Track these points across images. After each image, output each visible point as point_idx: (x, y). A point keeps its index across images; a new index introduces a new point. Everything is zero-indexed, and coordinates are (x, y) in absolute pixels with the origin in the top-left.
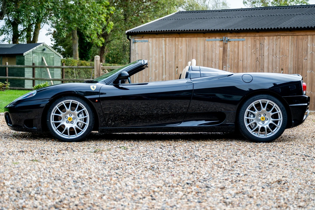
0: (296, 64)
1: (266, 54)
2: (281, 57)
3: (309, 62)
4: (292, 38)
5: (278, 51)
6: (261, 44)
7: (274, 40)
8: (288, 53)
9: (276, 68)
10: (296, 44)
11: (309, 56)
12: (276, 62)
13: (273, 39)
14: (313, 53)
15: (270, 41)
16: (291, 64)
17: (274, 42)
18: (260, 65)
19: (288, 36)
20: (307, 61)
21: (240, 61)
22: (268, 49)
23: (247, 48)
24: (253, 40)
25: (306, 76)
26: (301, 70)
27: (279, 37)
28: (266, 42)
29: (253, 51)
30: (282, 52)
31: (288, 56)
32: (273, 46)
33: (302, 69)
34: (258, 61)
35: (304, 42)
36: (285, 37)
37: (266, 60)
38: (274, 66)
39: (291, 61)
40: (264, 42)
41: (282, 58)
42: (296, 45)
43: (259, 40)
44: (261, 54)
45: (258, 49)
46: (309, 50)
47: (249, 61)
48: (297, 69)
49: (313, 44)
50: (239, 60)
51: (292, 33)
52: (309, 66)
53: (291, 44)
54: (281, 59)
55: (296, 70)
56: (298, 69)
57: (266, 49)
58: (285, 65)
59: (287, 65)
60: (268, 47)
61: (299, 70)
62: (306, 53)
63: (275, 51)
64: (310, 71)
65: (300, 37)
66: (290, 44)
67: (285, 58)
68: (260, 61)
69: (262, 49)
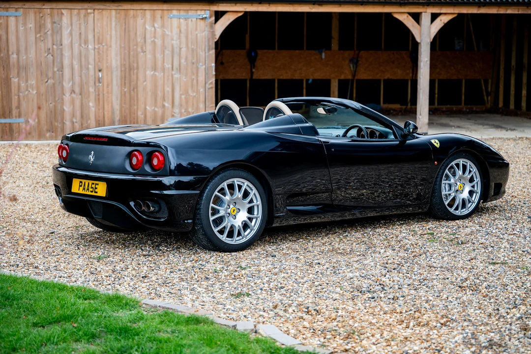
0: (125, 60)
1: (66, 41)
2: (96, 47)
3: (149, 56)
4: (116, 14)
5: (90, 37)
6: (55, 23)
7: (82, 16)
8: (111, 41)
9: (88, 69)
10: (124, 24)
11: (149, 47)
12: (87, 57)
13: (79, 14)
14: (156, 40)
15: (75, 18)
16: (117, 60)
17: (82, 21)
18: (55, 61)
19: (109, 11)
20: (146, 55)
21: (12, 54)
22: (71, 34)
23: (26, 29)
24: (38, 14)
25: (145, 81)
26: (135, 71)
27: (92, 11)
28: (65, 20)
29: (38, 35)
30: (99, 39)
31: (111, 47)
32: (80, 28)
33: (138, 68)
34: (50, 56)
35: (140, 21)
36: (104, 12)
37: (67, 54)
38: (83, 64)
39: (116, 55)
40: (61, 19)
41: (99, 48)
42: (124, 27)
43: (51, 15)
44: (57, 41)
45: (49, 33)
46: (148, 36)
47: (32, 55)
48: (127, 70)
49: (156, 25)
50: (10, 53)
51: (116, 5)
52: (149, 63)
53: (116, 25)
54: (96, 50)
55: (125, 71)
56: (130, 69)
57: (66, 32)
58: (105, 61)
59: (109, 61)
60: (70, 28)
61: (132, 71)
62: (143, 41)
63: (83, 37)
64: (152, 73)
65: (132, 12)
66: (113, 24)
67: (105, 50)
68: (55, 55)
69: (57, 32)
